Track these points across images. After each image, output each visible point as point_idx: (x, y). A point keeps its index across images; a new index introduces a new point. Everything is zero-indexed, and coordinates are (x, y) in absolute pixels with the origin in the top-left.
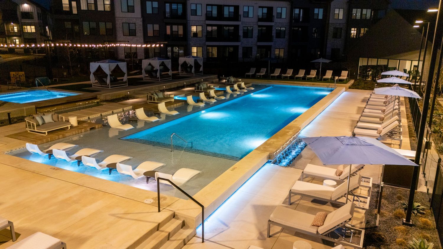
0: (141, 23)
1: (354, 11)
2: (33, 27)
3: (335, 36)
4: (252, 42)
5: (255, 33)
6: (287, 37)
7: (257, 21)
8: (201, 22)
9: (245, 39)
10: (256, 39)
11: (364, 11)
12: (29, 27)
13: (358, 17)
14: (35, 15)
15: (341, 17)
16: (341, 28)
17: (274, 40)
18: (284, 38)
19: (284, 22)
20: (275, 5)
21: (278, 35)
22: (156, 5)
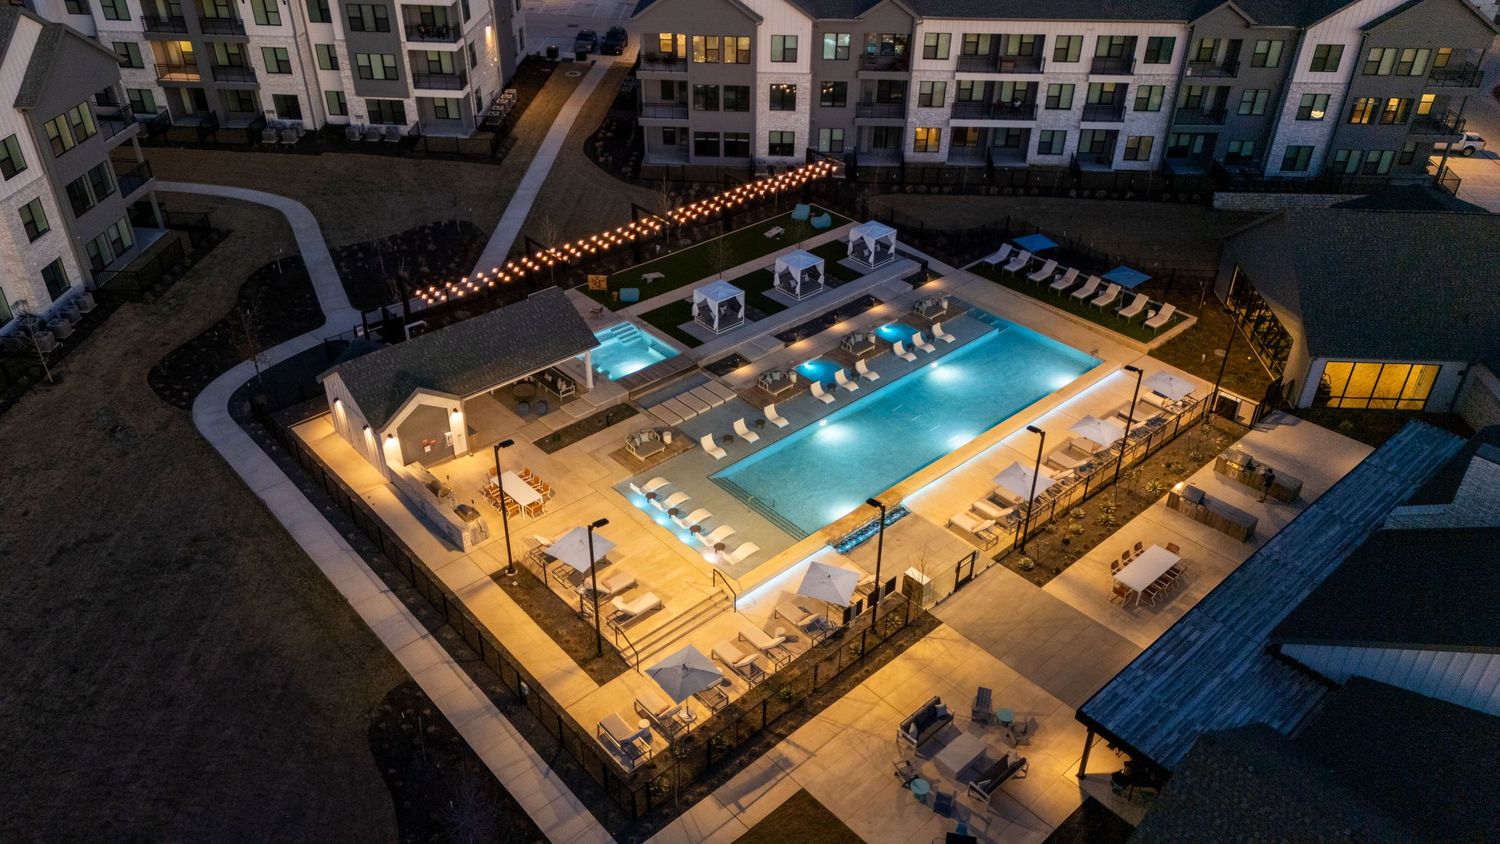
0: (808, 85)
1: (1376, 54)
3: (1304, 114)
5: (1080, 99)
8: (946, 74)
9: (1051, 111)
11: (1408, 54)
13: (1388, 68)
16: (1330, 95)
17: (1127, 117)
18: (1159, 111)
19: (1163, 73)
20: (1144, 31)
21: (1143, 105)
22: (845, 40)
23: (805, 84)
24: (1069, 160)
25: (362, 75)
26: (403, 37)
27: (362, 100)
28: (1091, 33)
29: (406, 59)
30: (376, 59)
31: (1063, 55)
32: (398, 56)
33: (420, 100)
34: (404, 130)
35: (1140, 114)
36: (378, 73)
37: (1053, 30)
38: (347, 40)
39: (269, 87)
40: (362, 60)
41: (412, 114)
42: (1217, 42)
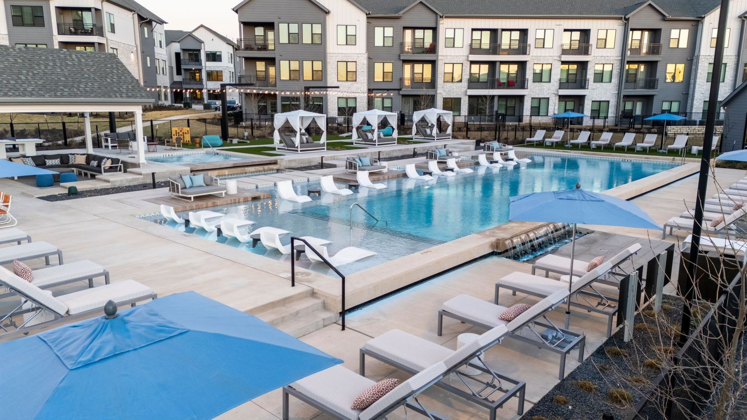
0: (365, 61)
4: (550, 90)
5: (556, 76)
6: (615, 80)
7: (560, 53)
8: (462, 57)
9: (537, 84)
10: (557, 85)
14: (224, 57)
16: (725, 65)
17: (590, 86)
18: (610, 82)
19: (610, 55)
20: (595, 26)
21: (599, 78)
22: (389, 32)
23: (363, 61)
24: (553, 118)
26: (55, 32)
28: (559, 27)
29: (56, 48)
32: (50, 44)
35: (598, 85)
37: (533, 26)
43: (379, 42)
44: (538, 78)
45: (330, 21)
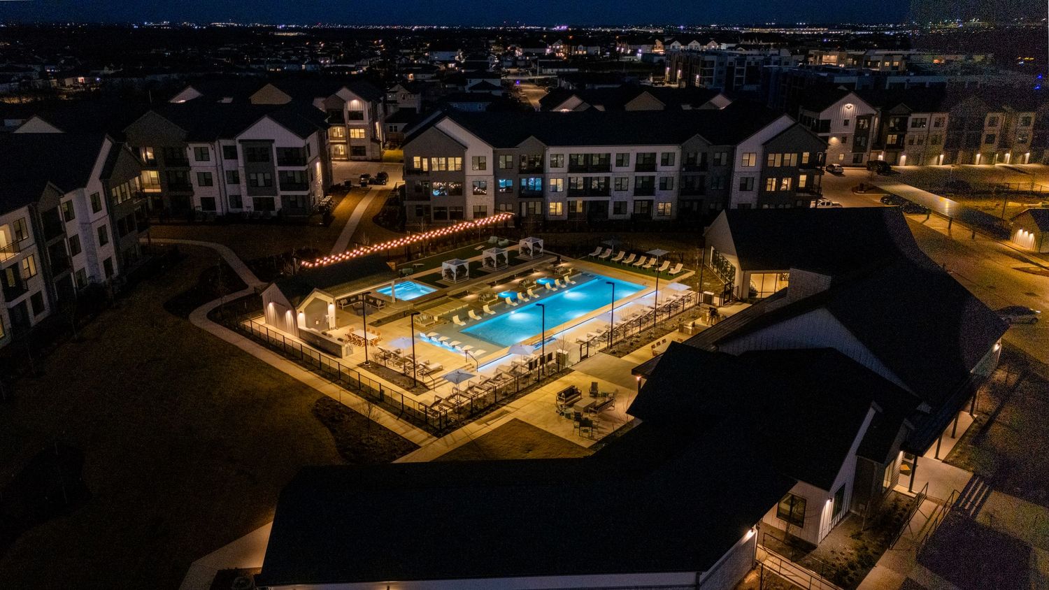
0: (493, 181)
1: (771, 157)
2: (362, 131)
3: (743, 187)
4: (628, 197)
5: (632, 187)
6: (675, 188)
7: (634, 170)
8: (563, 174)
9: (618, 191)
10: (632, 192)
11: (787, 156)
12: (357, 131)
13: (778, 165)
14: (366, 115)
15: (752, 163)
16: (753, 178)
17: (656, 193)
18: (672, 189)
19: (672, 171)
20: (660, 150)
21: (664, 186)
22: (510, 158)
23: (491, 180)
24: (630, 216)
25: (252, 185)
26: (276, 164)
27: (251, 197)
28: (633, 151)
29: (277, 175)
30: (260, 177)
31: (620, 163)
32: (273, 174)
33: (283, 197)
34: (273, 213)
35: (662, 191)
36: (261, 183)
37: (614, 151)
38: (246, 167)
39: (199, 193)
40: (253, 177)
41: (278, 204)
42: (696, 154)
43: (502, 165)
44: (620, 188)
45: (469, 154)
